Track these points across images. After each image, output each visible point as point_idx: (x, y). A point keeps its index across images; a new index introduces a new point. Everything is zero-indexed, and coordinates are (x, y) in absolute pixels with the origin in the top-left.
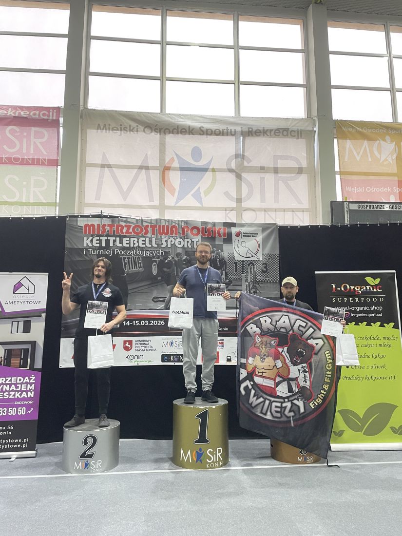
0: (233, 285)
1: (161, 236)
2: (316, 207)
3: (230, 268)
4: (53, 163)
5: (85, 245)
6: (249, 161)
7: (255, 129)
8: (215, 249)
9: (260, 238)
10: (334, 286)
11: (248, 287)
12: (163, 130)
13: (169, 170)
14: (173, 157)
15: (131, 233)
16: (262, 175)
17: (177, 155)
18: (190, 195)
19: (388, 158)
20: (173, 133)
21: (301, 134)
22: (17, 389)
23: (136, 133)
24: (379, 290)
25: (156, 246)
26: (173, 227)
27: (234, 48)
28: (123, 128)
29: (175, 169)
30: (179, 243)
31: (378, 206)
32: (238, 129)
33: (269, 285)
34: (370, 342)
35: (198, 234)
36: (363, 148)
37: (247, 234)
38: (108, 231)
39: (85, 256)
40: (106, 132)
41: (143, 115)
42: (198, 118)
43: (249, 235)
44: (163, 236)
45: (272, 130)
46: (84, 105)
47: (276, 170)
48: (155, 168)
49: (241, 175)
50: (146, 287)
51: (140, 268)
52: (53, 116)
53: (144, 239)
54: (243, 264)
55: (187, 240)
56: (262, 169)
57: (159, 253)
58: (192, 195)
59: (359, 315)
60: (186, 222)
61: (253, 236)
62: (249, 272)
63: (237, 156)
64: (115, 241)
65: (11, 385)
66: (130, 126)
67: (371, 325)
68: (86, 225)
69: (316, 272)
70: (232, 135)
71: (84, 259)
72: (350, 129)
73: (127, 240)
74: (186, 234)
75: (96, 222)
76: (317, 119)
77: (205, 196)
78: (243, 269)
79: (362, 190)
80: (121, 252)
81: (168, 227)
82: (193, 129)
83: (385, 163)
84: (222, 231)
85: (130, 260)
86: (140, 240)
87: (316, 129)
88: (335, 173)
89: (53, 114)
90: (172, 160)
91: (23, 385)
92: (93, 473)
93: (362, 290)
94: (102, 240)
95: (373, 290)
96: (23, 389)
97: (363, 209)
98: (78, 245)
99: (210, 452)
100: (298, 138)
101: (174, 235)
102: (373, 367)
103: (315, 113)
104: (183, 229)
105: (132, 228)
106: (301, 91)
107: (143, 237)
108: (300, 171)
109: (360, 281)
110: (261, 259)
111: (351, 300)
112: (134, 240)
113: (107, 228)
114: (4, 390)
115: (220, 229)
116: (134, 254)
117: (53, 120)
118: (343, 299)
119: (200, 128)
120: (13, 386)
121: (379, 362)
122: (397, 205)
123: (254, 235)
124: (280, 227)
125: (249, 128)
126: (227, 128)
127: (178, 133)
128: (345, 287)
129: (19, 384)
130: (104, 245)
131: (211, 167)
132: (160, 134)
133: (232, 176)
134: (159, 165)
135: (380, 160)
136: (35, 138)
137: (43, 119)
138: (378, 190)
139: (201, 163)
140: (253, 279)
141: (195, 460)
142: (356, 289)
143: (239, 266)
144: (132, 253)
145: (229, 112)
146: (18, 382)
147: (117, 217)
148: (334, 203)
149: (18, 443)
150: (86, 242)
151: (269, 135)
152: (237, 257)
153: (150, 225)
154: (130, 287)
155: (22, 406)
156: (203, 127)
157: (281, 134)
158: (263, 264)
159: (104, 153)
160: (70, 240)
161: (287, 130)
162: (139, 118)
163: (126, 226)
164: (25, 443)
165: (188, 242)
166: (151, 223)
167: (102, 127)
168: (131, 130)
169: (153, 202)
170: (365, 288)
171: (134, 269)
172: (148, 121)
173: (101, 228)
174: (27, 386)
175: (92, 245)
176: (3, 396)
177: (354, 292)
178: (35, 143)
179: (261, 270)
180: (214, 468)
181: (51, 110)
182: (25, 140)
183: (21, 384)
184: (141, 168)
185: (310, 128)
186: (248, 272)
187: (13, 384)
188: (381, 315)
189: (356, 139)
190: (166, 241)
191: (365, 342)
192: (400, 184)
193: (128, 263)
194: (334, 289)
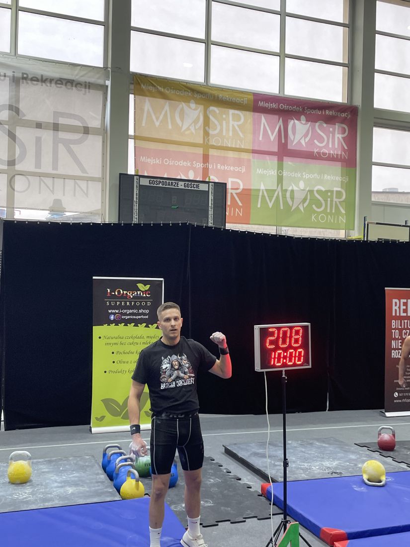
6: (25, 114)
7: (31, 75)
10: (109, 291)
19: (190, 127)
21: (89, 86)
24: (147, 295)
31: (172, 184)
32: (9, 73)
34: (136, 340)
36: (163, 113)
45: (53, 79)
47: (56, 127)
56: (39, 125)
59: (129, 317)
67: (138, 326)
69: (94, 278)
72: (151, 88)
76: (110, 71)
79: (159, 161)
83: (187, 133)
87: (108, 83)
88: (128, 137)
93: (133, 295)
95: (143, 295)
97: (155, 185)
103: (109, 62)
108: (86, 131)
109: (133, 286)
111: (123, 304)
118: (116, 302)
125: (23, 74)
128: (119, 292)
135: (182, 129)
138: (177, 163)
142: (128, 294)
148: (123, 177)
151: (49, 84)
157: (64, 86)
161: (71, 81)
170: (136, 293)
177: (125, 297)
185: (101, 82)
188: (147, 317)
191: (131, 341)
192: (206, 158)
194: (109, 294)
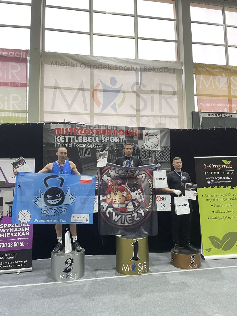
1: (101, 136)
2: (183, 115)
3: (142, 154)
4: (24, 85)
5: (55, 141)
6: (145, 86)
7: (148, 67)
8: (133, 143)
9: (159, 137)
10: (205, 165)
12: (93, 66)
13: (97, 91)
14: (99, 83)
15: (83, 134)
16: (152, 95)
17: (101, 81)
18: (109, 107)
19: (223, 87)
20: (98, 68)
21: (175, 71)
22: (19, 231)
23: (76, 67)
24: (230, 167)
25: (99, 141)
26: (109, 130)
27: (134, 16)
28: (67, 64)
29: (100, 91)
30: (112, 139)
31: (218, 115)
32: (138, 67)
33: (164, 164)
34: (226, 197)
35: (123, 134)
36: (210, 80)
37: (152, 134)
38: (69, 133)
39: (56, 148)
40: (57, 67)
41: (80, 56)
42: (114, 59)
43: (153, 135)
44: (103, 136)
45: (158, 68)
46: (42, 49)
47: (160, 93)
48: (87, 90)
49: (139, 95)
50: (93, 166)
52: (23, 56)
53: (91, 137)
54: (150, 152)
55: (117, 138)
56: (153, 91)
57: (100, 146)
58: (111, 107)
59: (219, 182)
60: (116, 127)
61: (155, 136)
62: (153, 157)
63: (137, 83)
64: (73, 139)
65: (14, 228)
66: (72, 63)
67: (226, 188)
68: (56, 129)
69: (195, 157)
70: (134, 70)
72: (203, 69)
73: (81, 138)
74: (116, 134)
75: (62, 126)
76: (184, 62)
77: (119, 108)
78: (150, 155)
79: (209, 105)
80: (78, 145)
81: (105, 130)
82: (111, 66)
83: (222, 89)
84: (137, 132)
85: (83, 150)
86: (89, 138)
87: (183, 68)
88: (194, 95)
89: (23, 54)
90: (98, 85)
91: (22, 228)
92: (71, 280)
93: (221, 167)
94: (66, 138)
95: (227, 167)
96: (22, 231)
97: (210, 116)
98: (51, 141)
99: (140, 265)
100: (173, 73)
101: (109, 135)
102: (227, 212)
103: (182, 58)
104: (114, 131)
105: (83, 130)
106: (174, 45)
107: (90, 136)
108: (174, 93)
109: (220, 162)
110: (160, 149)
111: (215, 173)
112: (85, 138)
114: (10, 231)
115: (136, 131)
116: (85, 147)
117: (23, 58)
118: (210, 172)
119: (115, 65)
120: (16, 229)
121: (230, 208)
122: (229, 114)
124: (170, 129)
126: (131, 66)
127: (101, 68)
128: (212, 166)
129: (20, 227)
130: (67, 141)
131: (122, 90)
132: (91, 69)
133: (134, 95)
134: (90, 88)
135: (219, 87)
136: (12, 70)
137: (17, 57)
138: (218, 105)
139: (116, 87)
140: (155, 161)
141: (132, 270)
142: (218, 167)
143: (147, 153)
145: (132, 56)
146: (19, 226)
147: (75, 124)
148: (193, 113)
149: (20, 264)
150: (56, 139)
151: (156, 71)
152: (146, 148)
153: (94, 128)
154: (83, 166)
155: (22, 241)
156: (117, 65)
157: (163, 71)
158: (161, 152)
159: (56, 79)
160: (46, 138)
161: (166, 68)
162: (77, 58)
163: (80, 129)
164: (25, 263)
165: (117, 139)
166: (95, 127)
167: (54, 64)
168: (73, 66)
169: (87, 111)
170: (222, 166)
171: (87, 155)
172: (83, 61)
173: (65, 131)
174: (25, 229)
175: (60, 141)
176: (10, 235)
177: (216, 169)
178: (12, 73)
179: (160, 156)
180: (143, 274)
181: (22, 52)
182: (5, 71)
183: (21, 227)
184: (79, 89)
185: (180, 68)
187: (16, 227)
188: (231, 182)
189: (205, 74)
190: (105, 139)
191: (222, 197)
192: (230, 102)
193: (82, 152)
194: (205, 167)
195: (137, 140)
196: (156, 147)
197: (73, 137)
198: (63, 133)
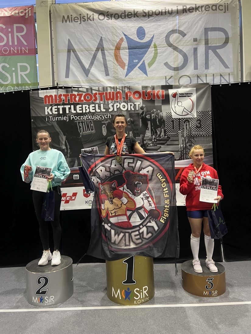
0: (171, 141)
1: (108, 102)
3: (168, 125)
6: (184, 35)
8: (155, 110)
9: (194, 97)
11: (184, 142)
12: (114, 15)
14: (122, 38)
15: (83, 101)
16: (195, 46)
17: (125, 35)
18: (137, 68)
20: (121, 18)
23: (92, 20)
25: (104, 110)
26: (119, 92)
28: (82, 17)
30: (124, 107)
32: (175, 8)
33: (202, 139)
35: (140, 97)
37: (183, 94)
38: (64, 100)
39: (47, 123)
40: (70, 23)
43: (185, 95)
44: (110, 102)
49: (177, 48)
51: (92, 130)
53: (94, 105)
54: (179, 122)
55: (131, 103)
56: (195, 41)
57: (107, 116)
58: (139, 67)
60: (129, 88)
62: (185, 128)
63: (174, 32)
64: (70, 108)
68: (46, 96)
70: (169, 14)
71: (47, 125)
73: (80, 107)
74: (129, 98)
75: (53, 93)
77: (149, 67)
78: (179, 126)
80: (76, 118)
81: (113, 93)
84: (160, 93)
85: (84, 124)
86: (91, 106)
89: (28, 12)
90: (122, 40)
94: (59, 108)
98: (41, 114)
100: (225, 11)
101: (119, 100)
104: (126, 94)
105: (83, 96)
107: (93, 103)
110: (196, 116)
112: (86, 107)
113: (63, 97)
115: (159, 91)
119: (143, 10)
123: (189, 95)
124: (213, 85)
125: (183, 6)
126: (165, 8)
130: (61, 112)
132: (111, 19)
136: (17, 32)
137: (22, 16)
139: (145, 41)
140: (188, 134)
143: (176, 124)
144: (85, 118)
147: (71, 88)
150: (47, 111)
152: (174, 116)
156: (145, 10)
158: (197, 121)
159: (69, 39)
160: (34, 110)
161: (215, 5)
162: (94, 8)
163: (78, 95)
165: (131, 105)
166: (99, 91)
167: (66, 19)
168: (89, 18)
171: (87, 132)
172: (101, 9)
173: (58, 98)
175: (52, 113)
179: (195, 126)
184: (98, 49)
186: (183, 128)
190: (113, 106)
193: (82, 127)
195: (161, 104)
196: (190, 114)
197: (69, 106)
198: (56, 101)
